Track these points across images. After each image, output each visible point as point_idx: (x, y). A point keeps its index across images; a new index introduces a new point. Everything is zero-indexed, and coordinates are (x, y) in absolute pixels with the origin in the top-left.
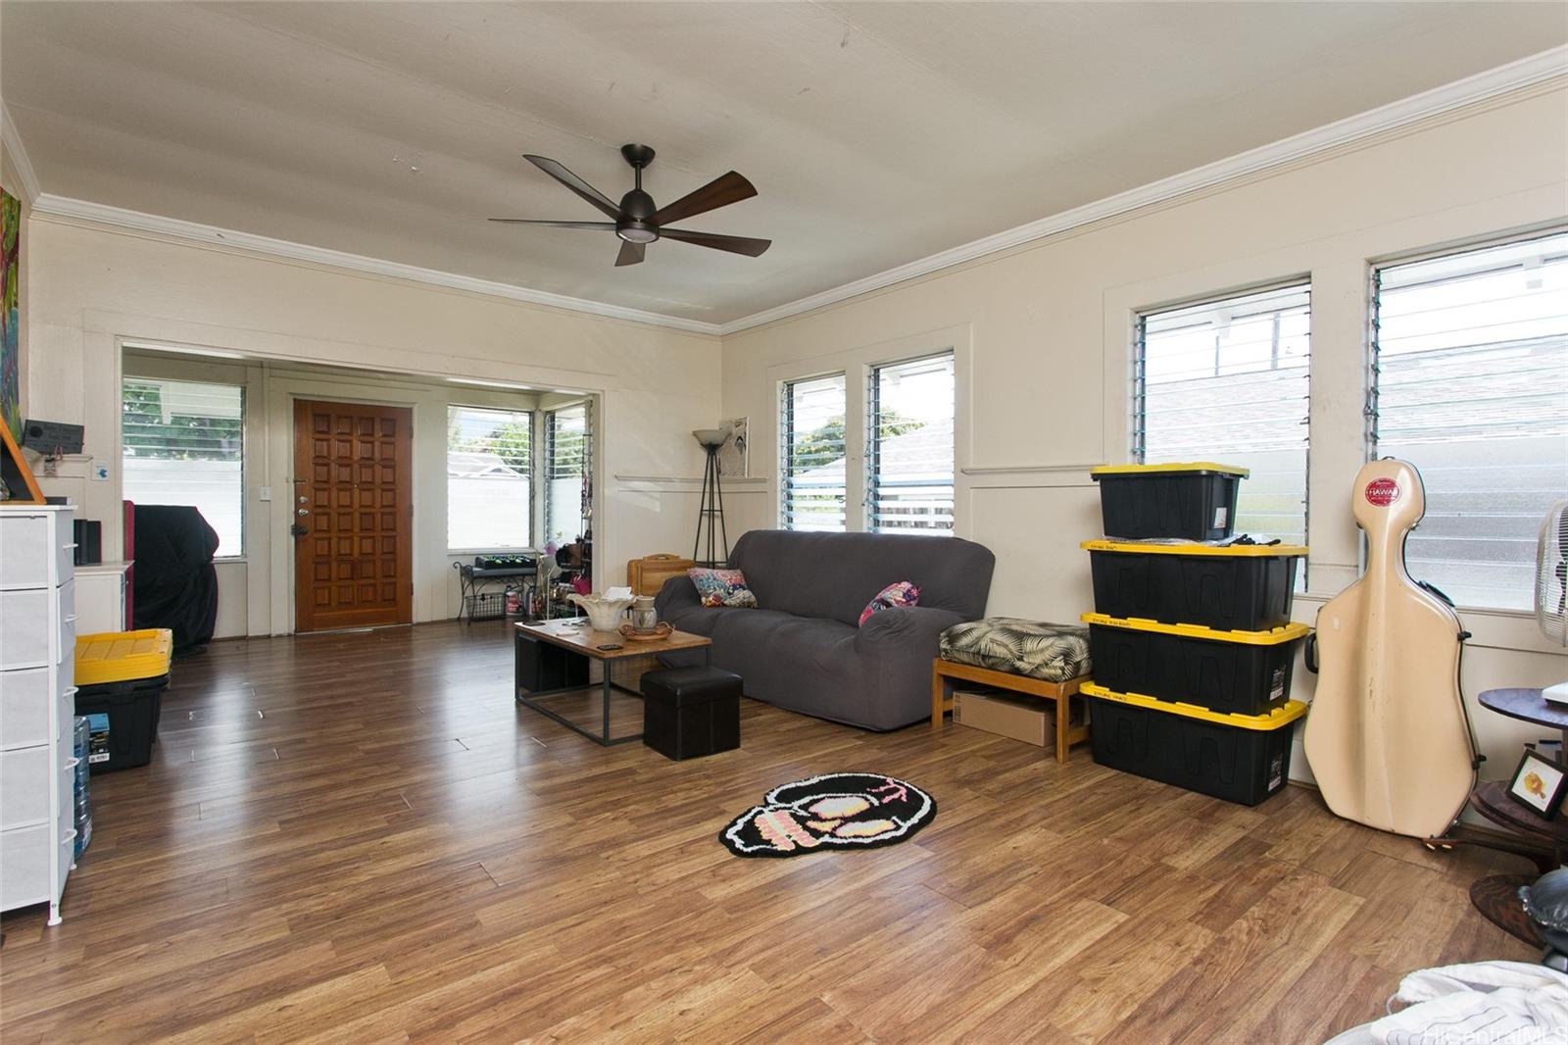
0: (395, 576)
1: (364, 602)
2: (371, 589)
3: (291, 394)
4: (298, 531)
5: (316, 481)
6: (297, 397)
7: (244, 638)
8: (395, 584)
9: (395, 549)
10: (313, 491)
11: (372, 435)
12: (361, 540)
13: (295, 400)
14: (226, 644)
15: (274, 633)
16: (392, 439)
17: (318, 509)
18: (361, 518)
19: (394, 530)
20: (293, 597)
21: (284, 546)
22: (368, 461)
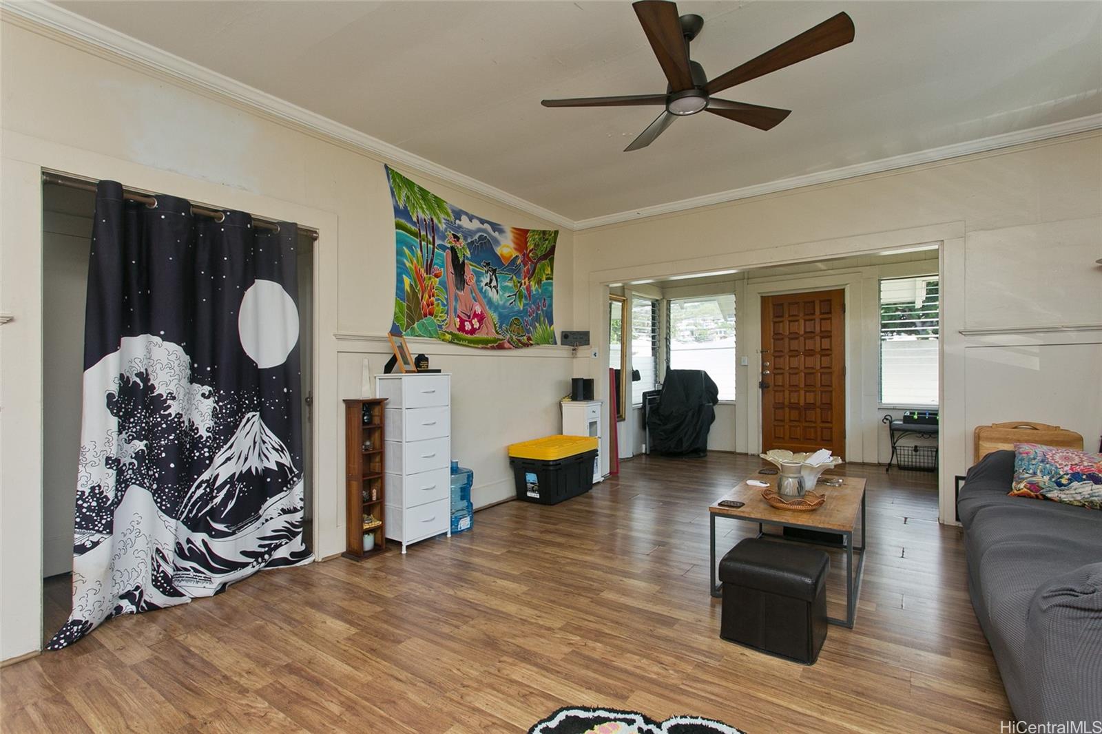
0: (831, 422)
1: (807, 439)
2: (812, 430)
3: (759, 293)
4: (763, 385)
5: (776, 351)
6: (764, 295)
7: (733, 453)
8: (831, 428)
9: (831, 400)
10: (773, 358)
11: (814, 314)
12: (805, 393)
13: (762, 297)
14: (715, 454)
15: (750, 453)
16: (829, 316)
17: (777, 370)
18: (805, 377)
19: (830, 386)
20: (761, 430)
21: (756, 394)
22: (810, 335)
